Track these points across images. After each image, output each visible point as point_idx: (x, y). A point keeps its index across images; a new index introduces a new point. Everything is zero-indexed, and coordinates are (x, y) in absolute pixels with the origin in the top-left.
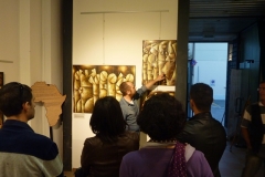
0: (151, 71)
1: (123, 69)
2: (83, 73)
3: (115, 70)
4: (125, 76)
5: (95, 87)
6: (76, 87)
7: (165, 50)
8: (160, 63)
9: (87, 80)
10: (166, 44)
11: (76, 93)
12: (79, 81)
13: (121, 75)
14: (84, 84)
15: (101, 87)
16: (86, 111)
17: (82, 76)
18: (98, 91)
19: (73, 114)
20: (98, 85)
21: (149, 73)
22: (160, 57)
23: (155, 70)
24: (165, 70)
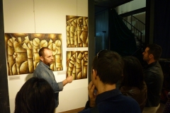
0: (73, 37)
1: (53, 36)
2: (17, 40)
3: (45, 37)
4: (54, 42)
5: (28, 52)
6: (9, 53)
7: (81, 23)
8: (78, 32)
9: (20, 46)
10: (82, 19)
11: (10, 58)
12: (12, 47)
13: (51, 41)
14: (18, 50)
15: (34, 51)
16: (21, 73)
17: (15, 43)
18: (32, 55)
19: (9, 77)
20: (31, 50)
21: (71, 39)
22: (78, 29)
23: (76, 37)
24: (82, 37)
